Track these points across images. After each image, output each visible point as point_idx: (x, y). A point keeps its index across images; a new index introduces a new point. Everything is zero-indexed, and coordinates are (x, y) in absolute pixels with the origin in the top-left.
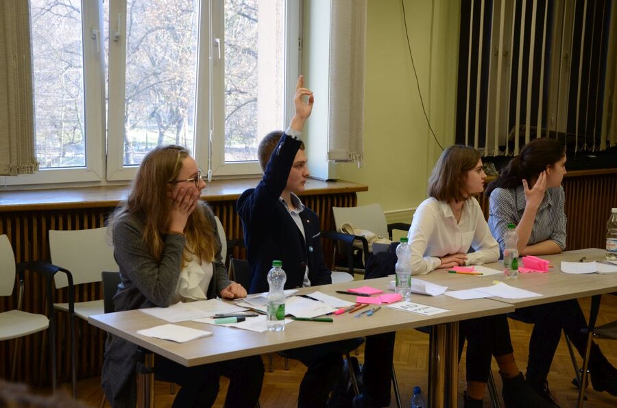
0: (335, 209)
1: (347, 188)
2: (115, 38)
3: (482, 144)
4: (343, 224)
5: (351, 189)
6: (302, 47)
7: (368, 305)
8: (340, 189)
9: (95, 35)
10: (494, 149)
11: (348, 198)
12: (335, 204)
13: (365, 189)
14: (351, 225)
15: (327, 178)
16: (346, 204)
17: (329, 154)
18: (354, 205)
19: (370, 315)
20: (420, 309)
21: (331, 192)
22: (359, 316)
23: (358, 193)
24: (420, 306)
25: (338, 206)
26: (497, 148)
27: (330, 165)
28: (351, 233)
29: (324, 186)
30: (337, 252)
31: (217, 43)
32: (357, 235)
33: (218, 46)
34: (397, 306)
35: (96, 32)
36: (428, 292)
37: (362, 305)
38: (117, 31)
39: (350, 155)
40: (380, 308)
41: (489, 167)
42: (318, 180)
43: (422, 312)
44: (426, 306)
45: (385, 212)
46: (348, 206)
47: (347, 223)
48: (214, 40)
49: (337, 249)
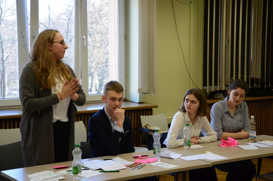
0: (141, 117)
1: (147, 106)
2: (33, 37)
3: (216, 84)
4: (145, 124)
5: (149, 107)
6: (126, 39)
7: (141, 164)
8: (144, 107)
9: (24, 36)
10: (222, 86)
11: (148, 111)
12: (142, 114)
13: (157, 107)
14: (149, 124)
15: (138, 102)
16: (147, 114)
17: (139, 90)
18: (151, 114)
19: (139, 169)
20: (164, 166)
21: (140, 108)
22: (133, 169)
23: (153, 109)
24: (165, 164)
25: (143, 115)
26: (224, 86)
27: (140, 95)
28: (149, 128)
29: (137, 105)
30: (142, 137)
31: (84, 38)
32: (152, 129)
33: (84, 39)
34: (154, 164)
35: (24, 34)
36: (171, 157)
37: (138, 164)
38: (34, 33)
39: (149, 90)
40: (145, 165)
41: (220, 95)
42: (134, 102)
43: (165, 167)
44: (168, 164)
45: (167, 118)
46: (148, 115)
47: (147, 123)
48: (82, 37)
49: (142, 136)
